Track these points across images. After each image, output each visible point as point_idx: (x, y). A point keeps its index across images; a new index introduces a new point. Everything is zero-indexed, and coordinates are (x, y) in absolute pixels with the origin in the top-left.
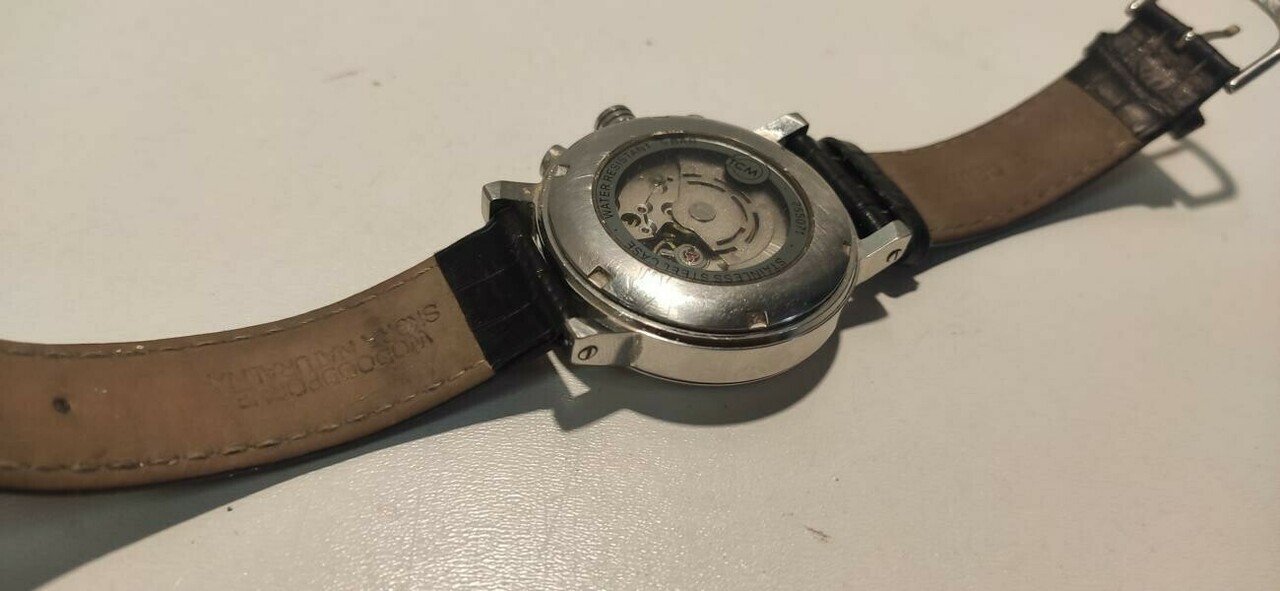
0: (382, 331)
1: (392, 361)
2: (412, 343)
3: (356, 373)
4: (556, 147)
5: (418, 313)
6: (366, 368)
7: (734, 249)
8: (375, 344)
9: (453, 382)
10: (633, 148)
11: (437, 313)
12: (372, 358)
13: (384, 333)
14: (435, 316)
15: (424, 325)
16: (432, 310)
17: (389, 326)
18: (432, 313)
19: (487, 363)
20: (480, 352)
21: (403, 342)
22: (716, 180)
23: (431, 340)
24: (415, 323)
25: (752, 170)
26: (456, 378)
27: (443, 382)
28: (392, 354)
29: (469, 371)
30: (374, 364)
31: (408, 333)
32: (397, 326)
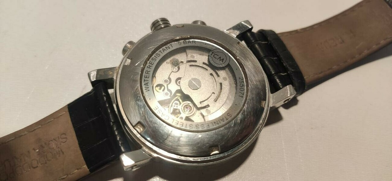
0: (42, 147)
1: (46, 163)
2: (55, 153)
3: (30, 168)
4: (130, 43)
5: (58, 138)
6: (35, 166)
7: (208, 106)
8: (39, 153)
9: (72, 175)
10: (164, 47)
11: (66, 138)
12: (37, 161)
13: (43, 147)
14: (65, 140)
15: (60, 144)
16: (64, 136)
17: (45, 143)
18: (64, 138)
19: (87, 167)
20: (84, 162)
21: (51, 153)
22: (204, 63)
23: (63, 153)
24: (56, 142)
25: (221, 59)
26: (73, 174)
27: (68, 175)
28: (46, 159)
29: (79, 170)
30: (38, 164)
31: (53, 148)
32: (49, 144)
